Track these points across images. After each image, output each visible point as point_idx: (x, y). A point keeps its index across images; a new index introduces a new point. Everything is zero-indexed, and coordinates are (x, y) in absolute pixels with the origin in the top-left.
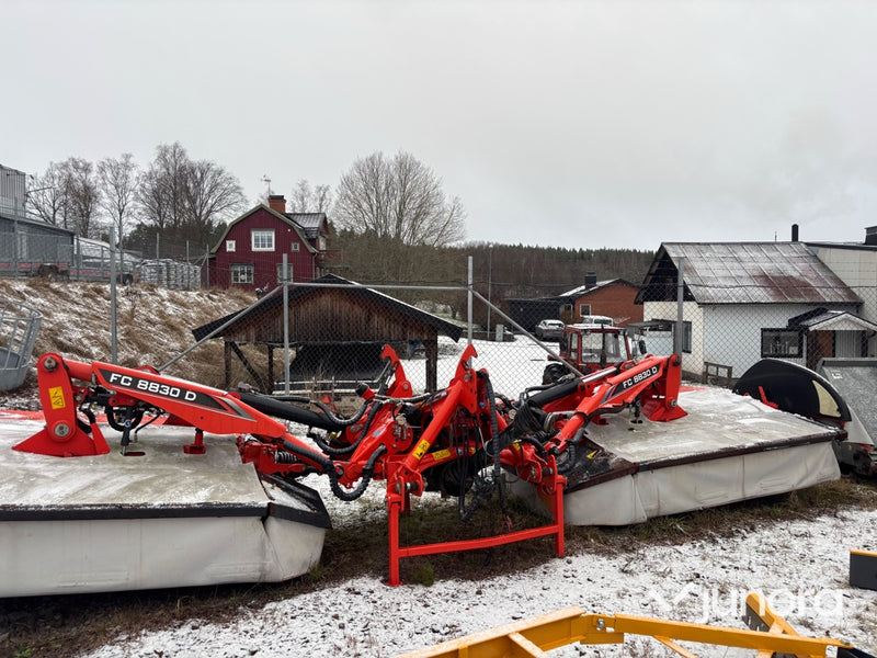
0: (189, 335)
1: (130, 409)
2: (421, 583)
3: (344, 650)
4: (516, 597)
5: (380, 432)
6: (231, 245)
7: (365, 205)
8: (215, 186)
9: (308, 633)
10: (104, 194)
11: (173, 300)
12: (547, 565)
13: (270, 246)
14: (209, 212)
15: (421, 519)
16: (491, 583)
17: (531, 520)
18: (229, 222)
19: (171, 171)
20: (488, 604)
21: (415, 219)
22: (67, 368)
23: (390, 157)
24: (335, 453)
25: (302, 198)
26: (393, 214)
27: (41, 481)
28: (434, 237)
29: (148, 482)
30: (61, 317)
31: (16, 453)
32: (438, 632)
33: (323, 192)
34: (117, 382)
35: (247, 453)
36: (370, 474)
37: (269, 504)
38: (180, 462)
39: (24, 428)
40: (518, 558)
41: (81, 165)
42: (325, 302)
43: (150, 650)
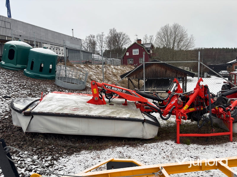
0: (119, 77)
1: (110, 94)
2: (186, 144)
3: (166, 158)
4: (217, 152)
5: (173, 102)
6: (127, 54)
7: (164, 40)
8: (123, 38)
9: (156, 152)
10: (98, 43)
11: (115, 68)
12: (227, 143)
13: (137, 53)
14: (122, 45)
15: (185, 127)
16: (208, 146)
17: (221, 130)
18: (127, 48)
19: (113, 36)
20: (208, 153)
21: (179, 42)
22: (97, 84)
23: (171, 25)
24: (161, 107)
25: (146, 39)
26: (172, 41)
27: (93, 110)
28: (184, 47)
29: (115, 112)
30: (91, 73)
31: (87, 103)
32: (192, 158)
33: (151, 37)
34: (108, 88)
35: (138, 106)
36: (171, 113)
37: (144, 119)
38: (122, 107)
39: (88, 98)
40: (216, 140)
41: (93, 36)
42: (154, 67)
43: (118, 151)
